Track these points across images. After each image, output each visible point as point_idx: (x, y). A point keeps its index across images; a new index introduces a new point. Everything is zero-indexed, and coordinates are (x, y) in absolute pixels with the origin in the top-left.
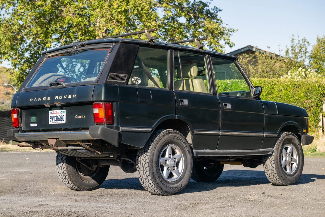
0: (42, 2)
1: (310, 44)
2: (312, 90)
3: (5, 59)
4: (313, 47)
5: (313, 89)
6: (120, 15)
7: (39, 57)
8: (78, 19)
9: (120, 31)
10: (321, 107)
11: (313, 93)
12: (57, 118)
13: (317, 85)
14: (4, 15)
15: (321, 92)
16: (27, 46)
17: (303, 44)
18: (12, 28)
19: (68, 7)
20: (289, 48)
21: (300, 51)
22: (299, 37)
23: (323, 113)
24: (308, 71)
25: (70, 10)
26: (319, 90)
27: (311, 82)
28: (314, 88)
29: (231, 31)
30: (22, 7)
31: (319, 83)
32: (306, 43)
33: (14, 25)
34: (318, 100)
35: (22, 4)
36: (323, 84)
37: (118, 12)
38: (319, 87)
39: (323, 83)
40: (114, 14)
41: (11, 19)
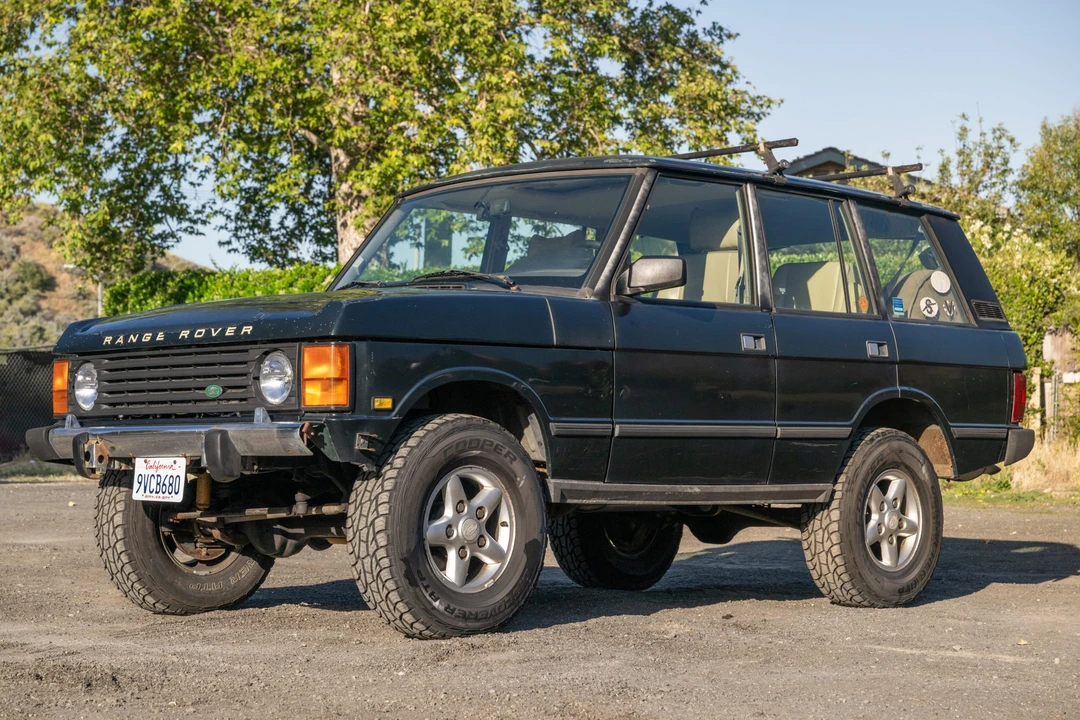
0: (157, 9)
1: (1018, 144)
2: (1008, 292)
3: (40, 188)
4: (1030, 154)
5: (1012, 290)
6: (403, 51)
7: (153, 180)
8: (273, 61)
9: (405, 99)
10: (1039, 347)
11: (1012, 302)
13: (1024, 277)
14: (37, 48)
15: (1037, 300)
16: (114, 147)
17: (995, 145)
18: (60, 91)
19: (241, 25)
20: (951, 158)
21: (987, 165)
22: (983, 123)
23: (1044, 365)
24: (1004, 233)
25: (247, 35)
26: (1031, 294)
27: (1007, 266)
28: (1014, 287)
29: (761, 102)
30: (92, 24)
31: (1032, 270)
32: (1005, 142)
33: (68, 81)
34: (1028, 325)
35: (92, 16)
36: (1046, 275)
37: (397, 41)
38: (1031, 282)
39: (1046, 271)
40: (384, 46)
41: (59, 61)
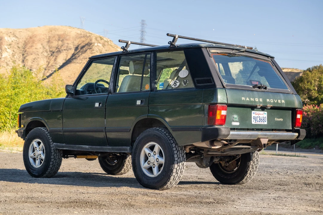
12: (259, 119)
